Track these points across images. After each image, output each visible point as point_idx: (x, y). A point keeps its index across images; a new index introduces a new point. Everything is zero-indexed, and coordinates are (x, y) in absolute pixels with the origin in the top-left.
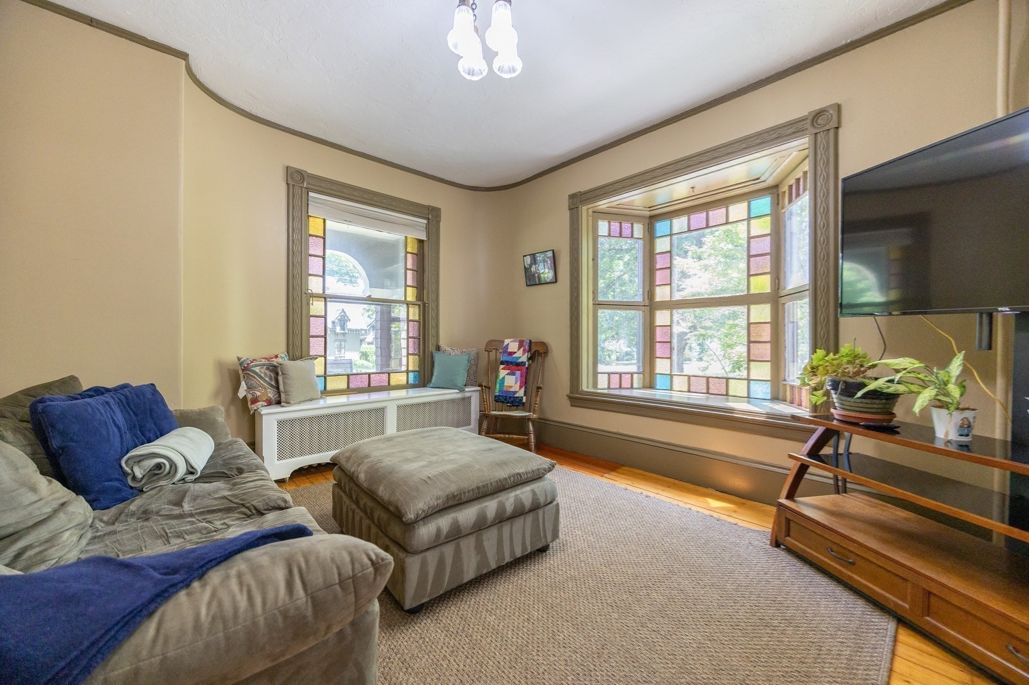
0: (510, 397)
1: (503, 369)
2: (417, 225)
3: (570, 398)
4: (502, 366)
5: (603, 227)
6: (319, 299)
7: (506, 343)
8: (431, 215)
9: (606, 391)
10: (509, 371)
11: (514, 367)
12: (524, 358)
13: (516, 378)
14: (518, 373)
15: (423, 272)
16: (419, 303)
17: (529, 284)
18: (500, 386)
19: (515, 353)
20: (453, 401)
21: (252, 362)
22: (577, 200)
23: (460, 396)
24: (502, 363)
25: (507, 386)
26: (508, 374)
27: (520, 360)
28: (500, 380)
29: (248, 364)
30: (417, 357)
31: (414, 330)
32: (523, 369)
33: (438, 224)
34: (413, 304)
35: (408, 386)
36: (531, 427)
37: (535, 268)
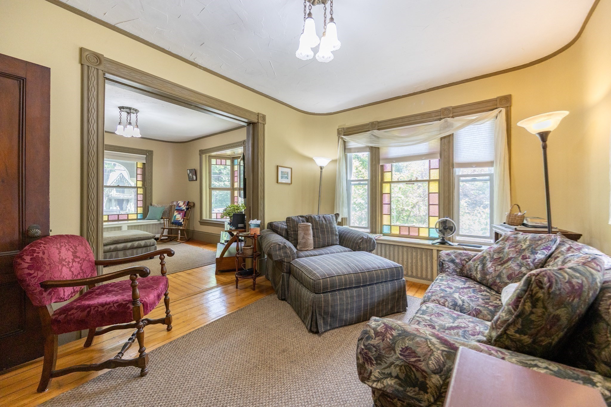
0: (177, 222)
1: (176, 212)
2: (142, 158)
3: (200, 222)
5: (214, 161)
7: (178, 203)
8: (149, 154)
9: (215, 220)
11: (180, 211)
12: (184, 208)
13: (180, 215)
14: (182, 213)
15: (145, 175)
16: (143, 187)
17: (190, 181)
18: (174, 218)
19: (181, 206)
20: (156, 224)
22: (202, 152)
23: (158, 222)
24: (176, 210)
25: (176, 218)
26: (178, 214)
28: (174, 216)
30: (142, 208)
31: (140, 197)
32: (184, 212)
33: (152, 156)
34: (140, 188)
35: (137, 219)
36: (179, 232)
37: (190, 175)
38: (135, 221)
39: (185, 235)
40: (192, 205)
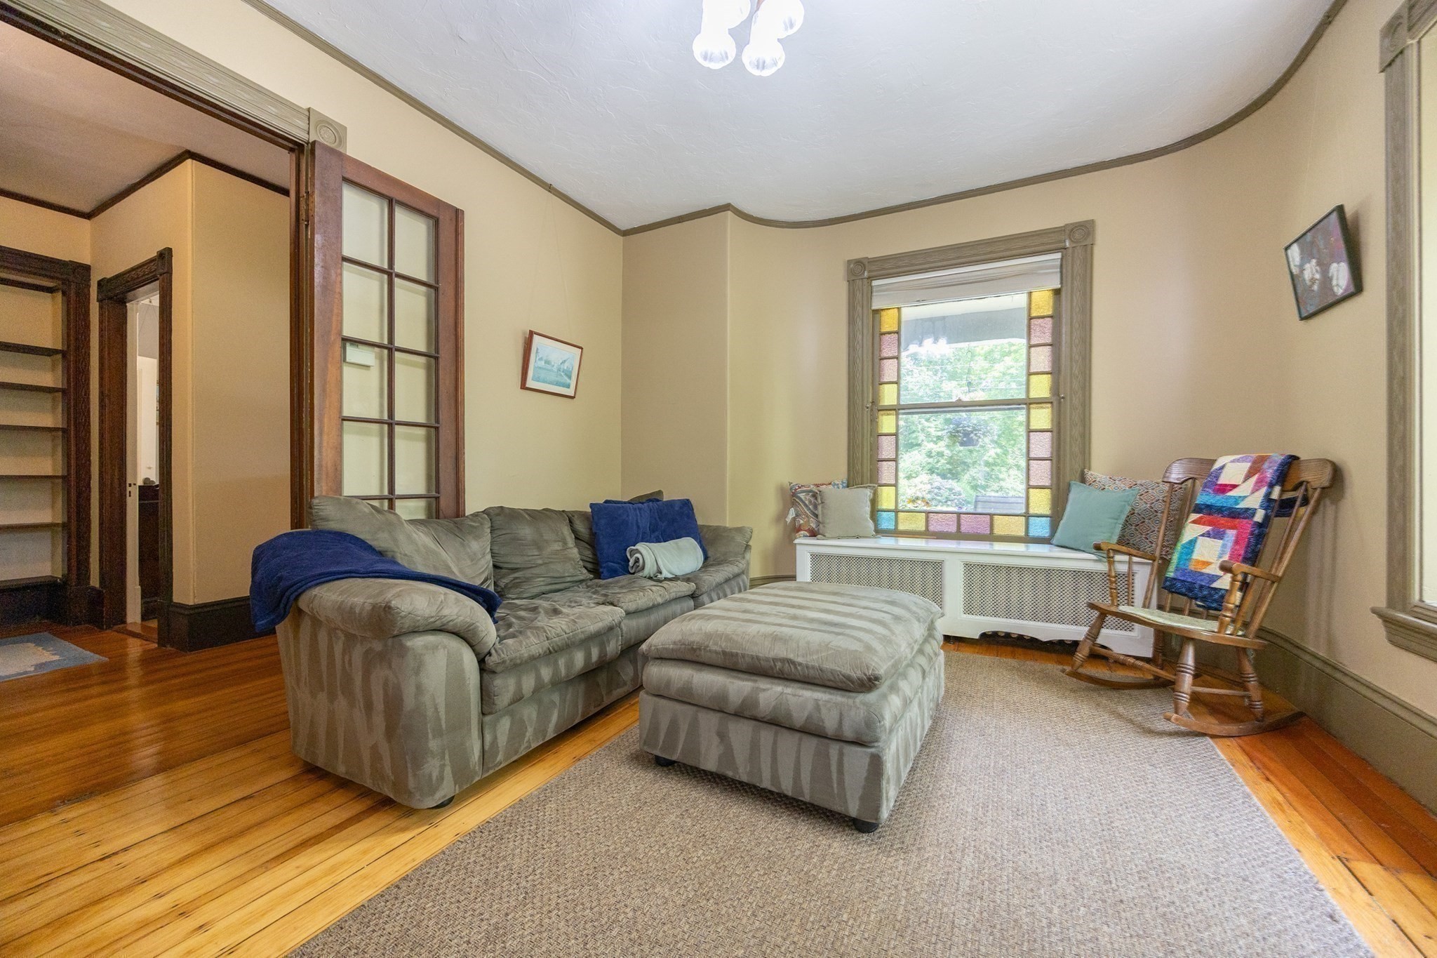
0: (1201, 587)
1: (1194, 522)
2: (1041, 268)
4: (1194, 516)
6: (889, 412)
7: (1217, 464)
8: (1074, 243)
10: (1208, 528)
11: (1223, 520)
12: (1256, 501)
13: (1224, 546)
14: (1230, 534)
15: (1060, 344)
16: (1051, 401)
17: (1304, 314)
18: (1180, 559)
19: (1234, 486)
21: (800, 488)
24: (1198, 509)
25: (1198, 561)
26: (1208, 535)
27: (1242, 505)
28: (1184, 547)
29: (796, 489)
30: (1048, 491)
31: (1043, 445)
32: (1248, 527)
33: (1088, 250)
34: (1040, 402)
35: (1028, 539)
36: (1189, 658)
37: (1311, 271)
38: (1019, 548)
39: (1253, 683)
40: (1316, 478)
